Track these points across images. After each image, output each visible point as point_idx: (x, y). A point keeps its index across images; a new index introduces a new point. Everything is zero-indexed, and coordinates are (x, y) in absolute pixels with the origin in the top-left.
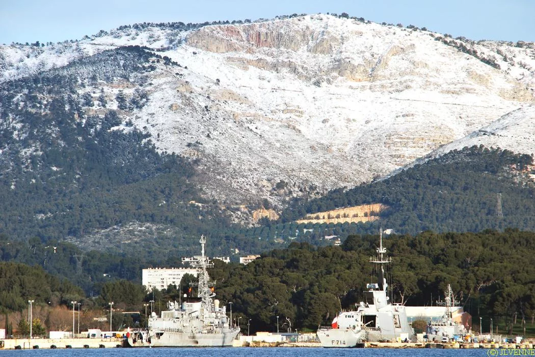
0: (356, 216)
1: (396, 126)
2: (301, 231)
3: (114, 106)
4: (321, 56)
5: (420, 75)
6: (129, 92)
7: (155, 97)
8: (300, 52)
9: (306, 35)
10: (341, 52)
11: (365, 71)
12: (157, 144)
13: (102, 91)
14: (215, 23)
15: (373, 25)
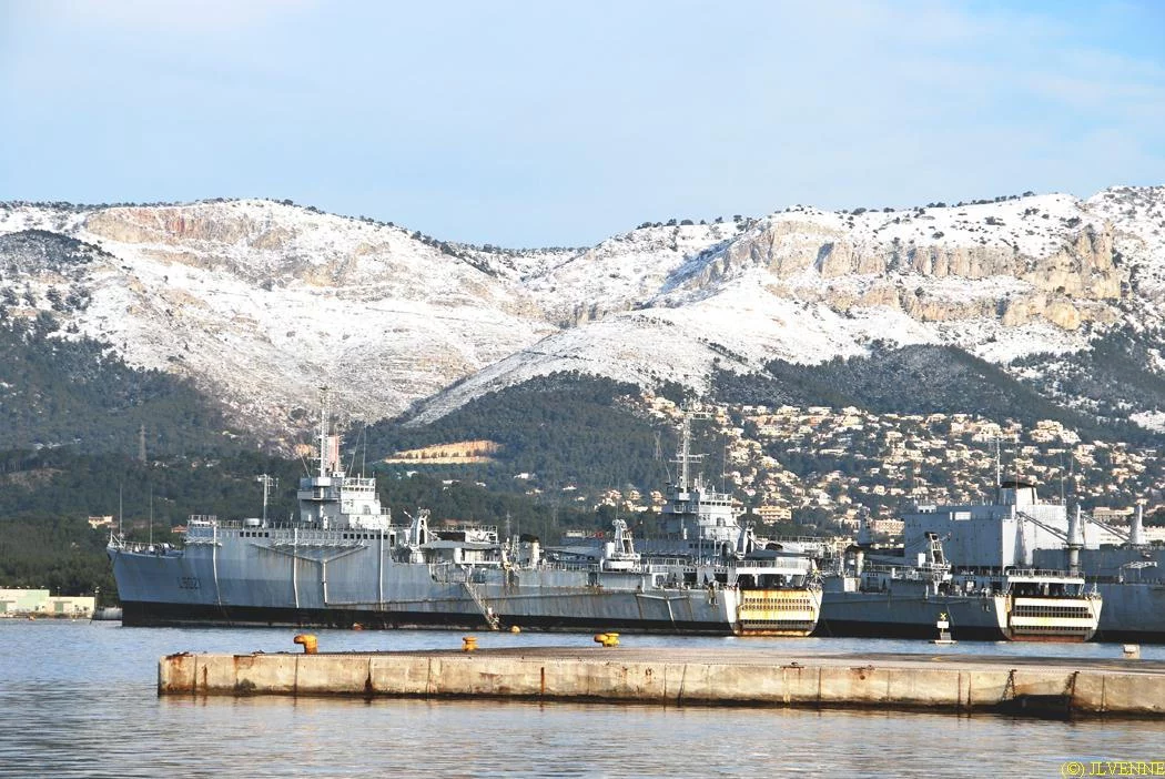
0: (456, 455)
1: (389, 343)
2: (403, 474)
3: (46, 305)
4: (267, 253)
5: (401, 281)
6: (64, 289)
7: (100, 296)
8: (238, 246)
9: (245, 225)
10: (295, 248)
11: (329, 273)
12: (126, 358)
13: (27, 286)
14: (126, 205)
15: (329, 217)
